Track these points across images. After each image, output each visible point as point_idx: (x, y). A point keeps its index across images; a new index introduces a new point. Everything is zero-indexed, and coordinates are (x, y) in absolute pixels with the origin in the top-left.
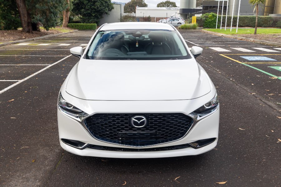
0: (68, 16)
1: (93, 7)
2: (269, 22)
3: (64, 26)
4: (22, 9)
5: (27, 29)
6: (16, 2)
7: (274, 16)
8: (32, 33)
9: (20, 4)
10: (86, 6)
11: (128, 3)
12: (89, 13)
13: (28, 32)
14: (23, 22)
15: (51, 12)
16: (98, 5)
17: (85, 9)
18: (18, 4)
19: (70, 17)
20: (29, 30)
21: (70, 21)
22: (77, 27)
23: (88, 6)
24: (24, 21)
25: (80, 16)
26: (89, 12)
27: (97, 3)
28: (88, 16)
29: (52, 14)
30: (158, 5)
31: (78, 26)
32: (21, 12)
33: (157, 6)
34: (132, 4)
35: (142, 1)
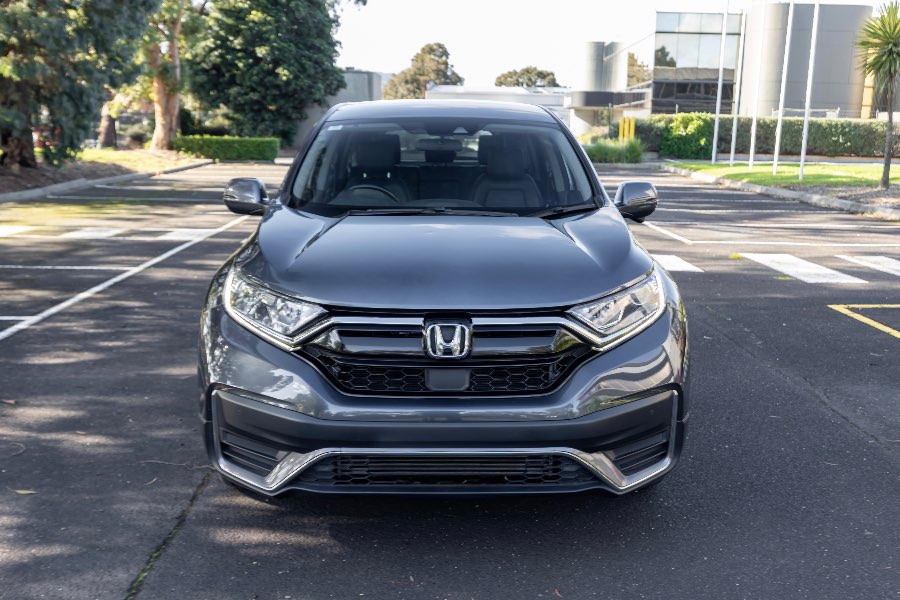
0: (174, 108)
12: (257, 101)
17: (241, 85)
22: (206, 148)
25: (223, 109)
28: (252, 111)
30: (498, 79)
33: (494, 81)
34: (415, 73)
35: (447, 68)
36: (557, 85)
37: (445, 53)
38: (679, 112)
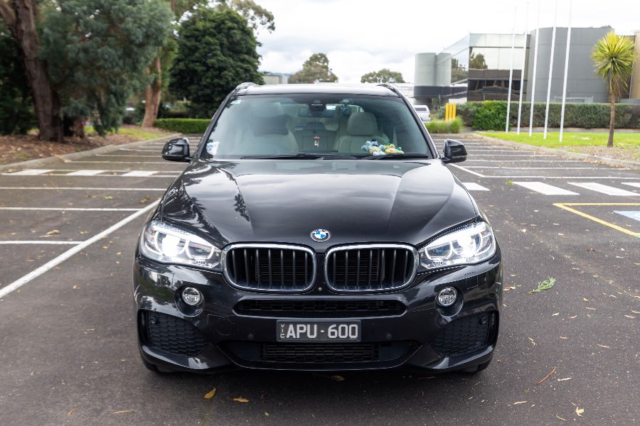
0: (157, 100)
1: (216, 81)
2: (623, 116)
3: (148, 126)
4: (39, 83)
5: (49, 133)
6: (25, 68)
7: (632, 104)
8: (64, 142)
9: (35, 71)
10: (203, 79)
11: (297, 74)
12: (208, 95)
13: (54, 139)
14: (41, 115)
15: (109, 92)
16: (227, 77)
17: (198, 84)
18: (30, 73)
19: (161, 104)
20: (56, 134)
21: (162, 112)
22: (177, 126)
23: (207, 78)
24: (44, 112)
25: (185, 101)
26: (208, 91)
27: (226, 72)
28: (204, 101)
29: (112, 96)
30: (363, 77)
31: (180, 124)
32: (38, 92)
33: (360, 79)
34: (306, 75)
35: (328, 71)
36: (403, 82)
37: (326, 60)
38: (486, 99)
